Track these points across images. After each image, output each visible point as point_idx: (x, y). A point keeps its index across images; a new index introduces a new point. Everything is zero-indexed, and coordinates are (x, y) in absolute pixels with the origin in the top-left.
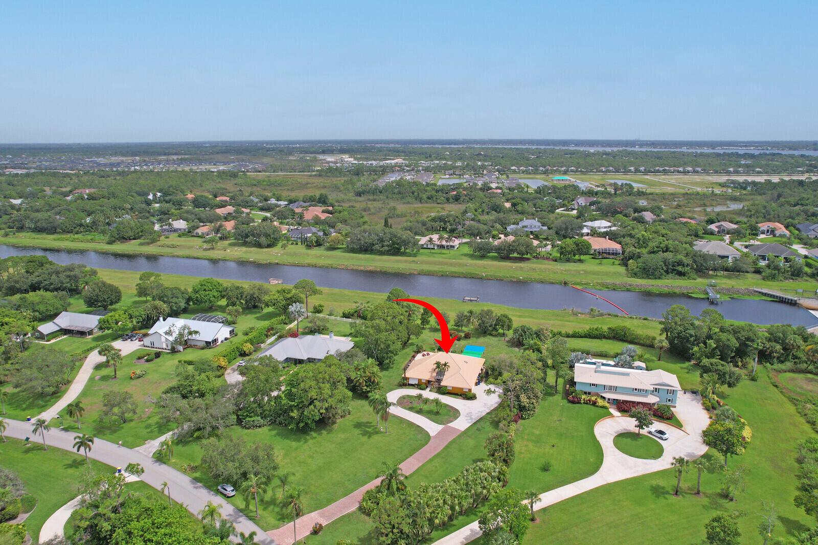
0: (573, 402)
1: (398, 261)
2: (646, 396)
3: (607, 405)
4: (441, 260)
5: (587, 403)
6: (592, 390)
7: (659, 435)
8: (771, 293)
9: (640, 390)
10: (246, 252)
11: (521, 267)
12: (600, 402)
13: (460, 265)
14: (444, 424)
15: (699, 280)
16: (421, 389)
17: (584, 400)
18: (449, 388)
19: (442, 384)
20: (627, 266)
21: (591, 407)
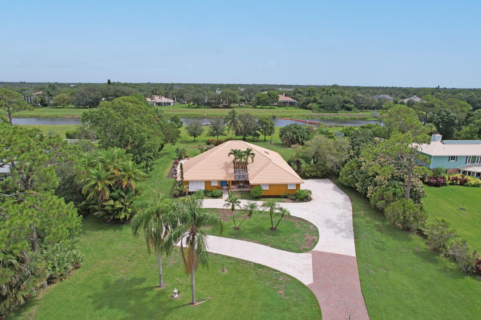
6: (453, 165)
12: (470, 180)
14: (308, 251)
16: (214, 197)
17: (449, 179)
18: (264, 188)
19: (252, 182)
20: (307, 109)
21: (461, 187)
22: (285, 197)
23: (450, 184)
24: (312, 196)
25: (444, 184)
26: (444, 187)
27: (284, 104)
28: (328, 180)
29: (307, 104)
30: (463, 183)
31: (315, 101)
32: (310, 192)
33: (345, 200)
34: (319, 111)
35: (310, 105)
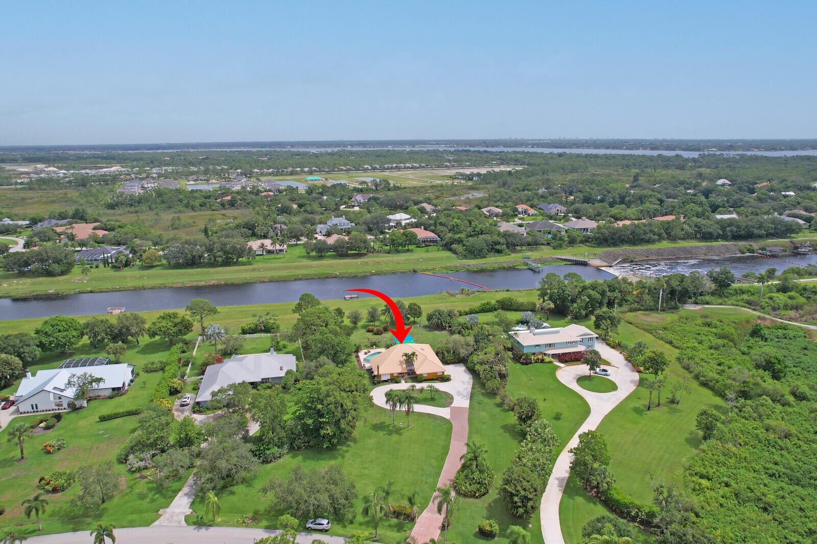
0: (526, 364)
1: (238, 271)
2: (577, 347)
3: (552, 360)
4: (280, 264)
5: (536, 362)
6: (537, 350)
7: (604, 373)
8: (569, 258)
9: (571, 343)
10: (33, 284)
11: (367, 262)
12: (547, 359)
13: (306, 267)
14: (448, 406)
15: (513, 255)
16: (397, 382)
17: (534, 359)
18: (424, 376)
19: (418, 373)
21: (541, 364)
22: (436, 380)
24: (452, 378)
25: (531, 363)
26: (531, 365)
28: (461, 364)
30: (542, 361)
32: (450, 376)
33: (470, 379)
34: (465, 257)
35: (454, 246)
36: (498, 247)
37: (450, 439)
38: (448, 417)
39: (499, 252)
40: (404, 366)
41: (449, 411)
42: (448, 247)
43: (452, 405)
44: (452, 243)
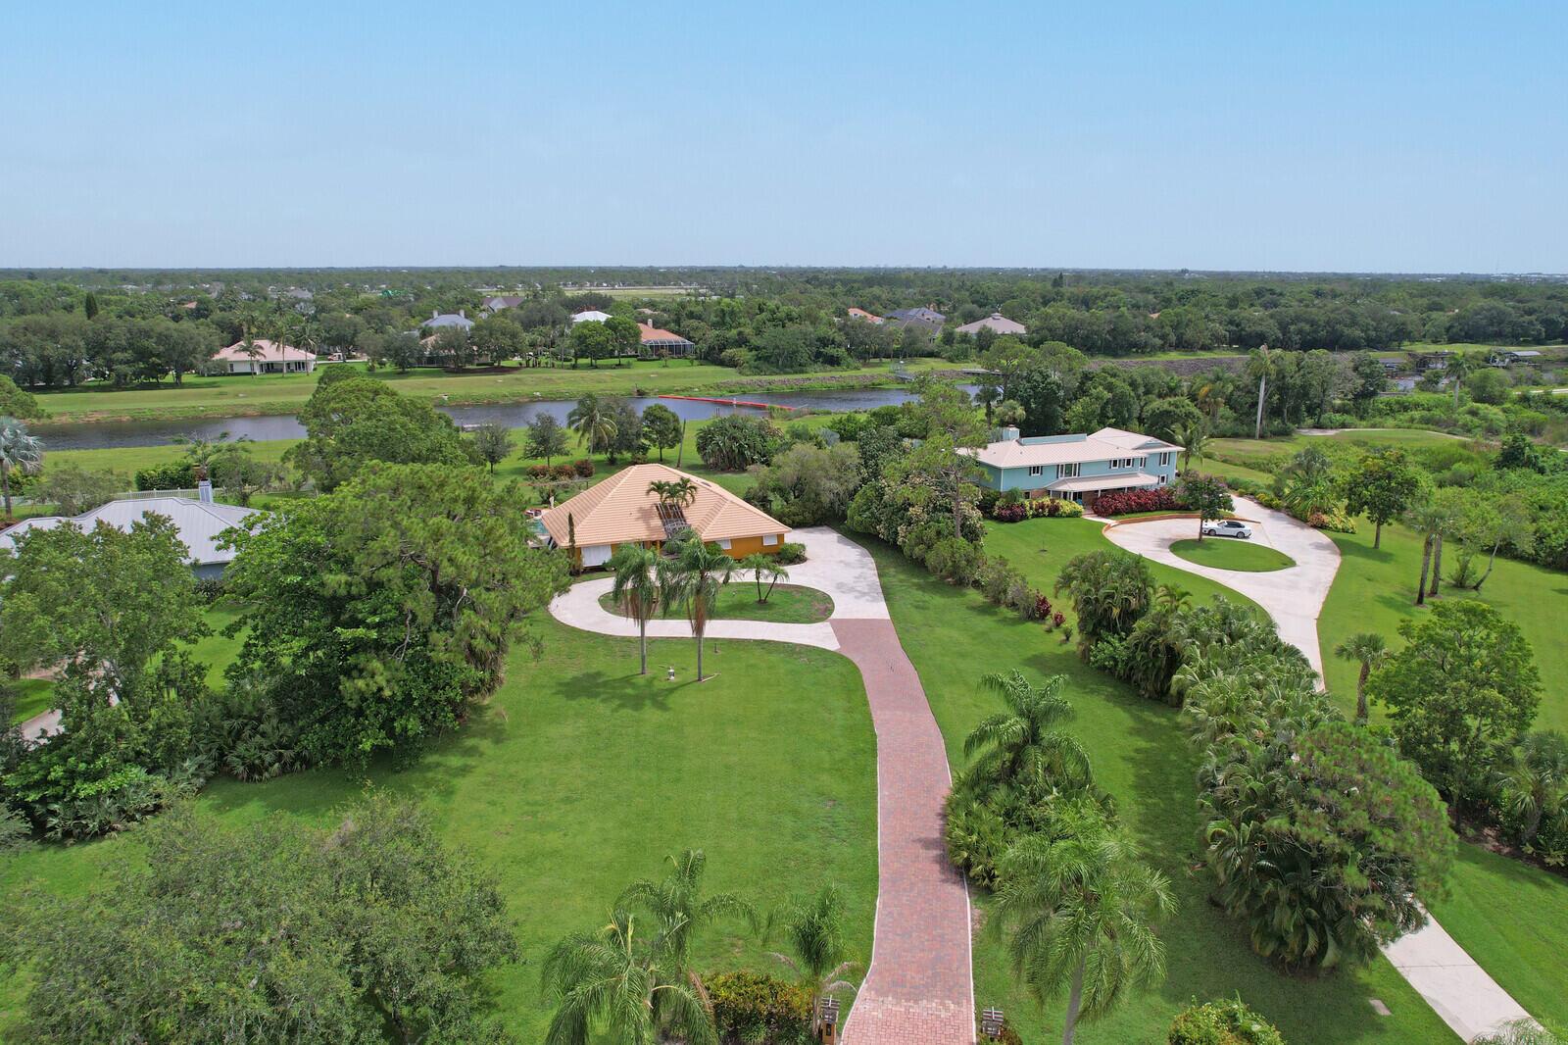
0: (1012, 520)
2: (1134, 475)
3: (1078, 508)
5: (1039, 516)
6: (1034, 483)
7: (1234, 531)
11: (515, 380)
12: (1065, 506)
14: (821, 621)
15: (863, 369)
17: (1031, 508)
19: (700, 538)
20: (722, 363)
21: (1051, 519)
23: (1034, 516)
24: (808, 553)
25: (1024, 517)
26: (1024, 522)
27: (657, 352)
28: (825, 528)
29: (721, 350)
30: (1054, 512)
31: (741, 341)
32: (803, 547)
34: (758, 371)
35: (729, 352)
36: (830, 350)
37: (866, 704)
38: (833, 645)
39: (833, 361)
40: (657, 522)
41: (830, 629)
42: (712, 356)
43: (834, 616)
44: (722, 348)
